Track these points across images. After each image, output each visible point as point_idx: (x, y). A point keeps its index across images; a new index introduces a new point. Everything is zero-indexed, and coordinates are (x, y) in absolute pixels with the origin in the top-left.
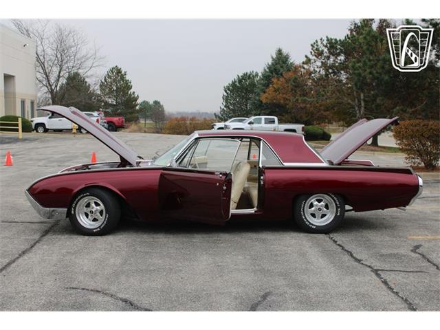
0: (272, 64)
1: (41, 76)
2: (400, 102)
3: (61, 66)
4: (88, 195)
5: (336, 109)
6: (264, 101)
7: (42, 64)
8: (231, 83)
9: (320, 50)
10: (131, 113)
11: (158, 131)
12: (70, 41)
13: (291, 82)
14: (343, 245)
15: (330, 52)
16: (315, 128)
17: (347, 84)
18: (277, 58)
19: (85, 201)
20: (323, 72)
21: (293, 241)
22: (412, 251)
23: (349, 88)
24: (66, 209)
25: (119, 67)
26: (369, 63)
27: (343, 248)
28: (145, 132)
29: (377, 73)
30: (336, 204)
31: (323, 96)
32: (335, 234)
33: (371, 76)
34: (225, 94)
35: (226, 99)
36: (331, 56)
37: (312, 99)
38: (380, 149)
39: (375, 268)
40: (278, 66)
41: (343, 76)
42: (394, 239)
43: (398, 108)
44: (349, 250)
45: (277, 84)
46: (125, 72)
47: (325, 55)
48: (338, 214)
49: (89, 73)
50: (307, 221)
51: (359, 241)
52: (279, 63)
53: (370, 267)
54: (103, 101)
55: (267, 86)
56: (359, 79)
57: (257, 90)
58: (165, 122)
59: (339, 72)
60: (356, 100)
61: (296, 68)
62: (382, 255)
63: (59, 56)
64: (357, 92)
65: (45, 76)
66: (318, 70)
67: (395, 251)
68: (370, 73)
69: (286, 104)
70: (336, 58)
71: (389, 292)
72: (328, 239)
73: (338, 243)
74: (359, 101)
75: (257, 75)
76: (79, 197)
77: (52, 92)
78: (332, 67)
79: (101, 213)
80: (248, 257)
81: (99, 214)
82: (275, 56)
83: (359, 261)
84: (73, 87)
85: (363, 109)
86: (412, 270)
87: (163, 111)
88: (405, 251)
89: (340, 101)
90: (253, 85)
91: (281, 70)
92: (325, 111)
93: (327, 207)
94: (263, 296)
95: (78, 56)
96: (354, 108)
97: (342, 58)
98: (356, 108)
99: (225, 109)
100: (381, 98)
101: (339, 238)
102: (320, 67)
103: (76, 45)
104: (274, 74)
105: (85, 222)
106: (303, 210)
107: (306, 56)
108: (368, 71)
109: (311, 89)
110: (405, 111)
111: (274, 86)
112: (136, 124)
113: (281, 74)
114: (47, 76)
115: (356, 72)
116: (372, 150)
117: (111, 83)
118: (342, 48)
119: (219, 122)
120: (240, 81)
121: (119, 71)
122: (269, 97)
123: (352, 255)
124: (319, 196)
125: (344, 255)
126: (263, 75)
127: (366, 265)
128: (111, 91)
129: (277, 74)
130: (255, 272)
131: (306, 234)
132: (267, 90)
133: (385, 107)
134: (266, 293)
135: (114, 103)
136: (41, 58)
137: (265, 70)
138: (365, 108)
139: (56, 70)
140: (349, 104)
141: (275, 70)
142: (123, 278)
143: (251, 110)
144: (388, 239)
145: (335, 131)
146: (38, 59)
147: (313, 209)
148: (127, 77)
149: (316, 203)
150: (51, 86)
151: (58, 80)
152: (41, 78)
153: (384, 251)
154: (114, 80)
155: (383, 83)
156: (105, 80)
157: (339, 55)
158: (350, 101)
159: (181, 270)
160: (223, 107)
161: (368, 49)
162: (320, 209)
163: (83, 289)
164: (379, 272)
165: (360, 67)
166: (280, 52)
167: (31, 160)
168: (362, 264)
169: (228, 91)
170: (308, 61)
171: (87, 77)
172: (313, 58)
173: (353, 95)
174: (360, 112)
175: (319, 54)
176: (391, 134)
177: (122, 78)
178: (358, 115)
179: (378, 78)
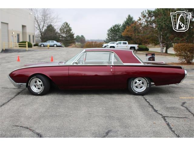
0: (126, 21)
1: (36, 26)
2: (177, 35)
3: (44, 22)
4: (35, 78)
5: (151, 38)
6: (123, 35)
7: (37, 21)
8: (110, 28)
9: (145, 15)
10: (72, 40)
11: (82, 47)
12: (48, 12)
13: (133, 28)
14: (149, 102)
15: (149, 16)
16: (143, 46)
17: (156, 28)
18: (128, 18)
19: (34, 80)
20: (146, 24)
21: (127, 100)
22: (181, 105)
23: (157, 30)
24: (26, 84)
25: (67, 22)
26: (164, 19)
27: (149, 104)
28: (78, 47)
29: (167, 23)
30: (147, 82)
31: (146, 33)
32: (146, 96)
33: (165, 25)
34: (108, 33)
35: (108, 35)
36: (149, 17)
37: (141, 35)
38: (168, 55)
39: (164, 115)
40: (129, 22)
41: (154, 25)
42: (173, 99)
43: (176, 38)
44: (152, 105)
45: (128, 28)
46: (69, 24)
47: (147, 17)
48: (148, 87)
49: (55, 25)
50: (134, 89)
51: (157, 99)
52: (129, 20)
53: (161, 115)
54: (61, 35)
55: (124, 29)
56: (160, 26)
57: (120, 31)
58: (85, 43)
59: (152, 23)
60: (159, 35)
61: (136, 22)
62: (167, 108)
63: (43, 18)
64: (159, 32)
65: (38, 26)
66: (144, 23)
67: (174, 106)
68: (165, 24)
69: (132, 37)
70: (151, 18)
71: (170, 131)
72: (143, 98)
73: (147, 101)
74: (160, 35)
75: (120, 25)
76: (32, 78)
77: (41, 32)
78: (150, 21)
79: (41, 85)
80: (104, 108)
81: (40, 86)
82: (127, 18)
83: (156, 111)
84: (49, 30)
85: (162, 38)
86: (181, 116)
87: (85, 39)
88: (178, 105)
89: (153, 35)
90: (119, 29)
91: (130, 23)
92: (147, 39)
93: (143, 83)
94: (107, 132)
95: (51, 18)
96: (158, 38)
97: (153, 18)
98: (159, 38)
99: (108, 38)
100: (169, 34)
101: (148, 98)
102: (145, 22)
103: (50, 14)
104: (127, 25)
105: (35, 89)
106: (132, 85)
107: (139, 17)
108: (164, 23)
109: (141, 31)
110: (179, 40)
111: (127, 29)
112: (74, 44)
113: (130, 25)
114: (39, 26)
115: (158, 23)
116: (165, 55)
117: (64, 28)
118: (154, 14)
119: (105, 43)
120: (114, 28)
121: (67, 24)
122: (125, 34)
123: (153, 108)
124: (139, 78)
125: (150, 107)
126: (123, 25)
127: (160, 114)
128: (64, 32)
129: (128, 24)
130: (105, 117)
131: (133, 96)
132: (124, 31)
133: (171, 38)
134: (108, 131)
135: (65, 36)
136: (37, 19)
137: (123, 23)
138: (163, 38)
139: (42, 23)
140: (156, 36)
141: (127, 23)
142: (42, 120)
143: (118, 39)
144: (170, 98)
145: (151, 47)
146: (35, 19)
147: (137, 84)
148: (70, 26)
149: (138, 81)
150: (40, 30)
151: (43, 27)
152: (37, 27)
153: (169, 106)
154: (65, 27)
155: (170, 27)
156: (62, 27)
157: (152, 17)
158: (156, 35)
159: (71, 116)
160: (107, 38)
161: (163, 13)
162: (139, 84)
163: (21, 126)
164: (166, 118)
165: (160, 21)
166: (129, 16)
167: (28, 59)
168: (158, 113)
169: (109, 32)
170: (140, 19)
171: (54, 26)
172: (142, 18)
173: (158, 33)
174: (160, 40)
175: (144, 16)
176: (173, 48)
177: (68, 26)
178: (160, 41)
179: (167, 26)
